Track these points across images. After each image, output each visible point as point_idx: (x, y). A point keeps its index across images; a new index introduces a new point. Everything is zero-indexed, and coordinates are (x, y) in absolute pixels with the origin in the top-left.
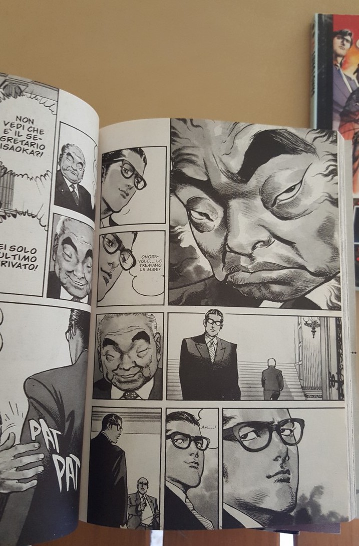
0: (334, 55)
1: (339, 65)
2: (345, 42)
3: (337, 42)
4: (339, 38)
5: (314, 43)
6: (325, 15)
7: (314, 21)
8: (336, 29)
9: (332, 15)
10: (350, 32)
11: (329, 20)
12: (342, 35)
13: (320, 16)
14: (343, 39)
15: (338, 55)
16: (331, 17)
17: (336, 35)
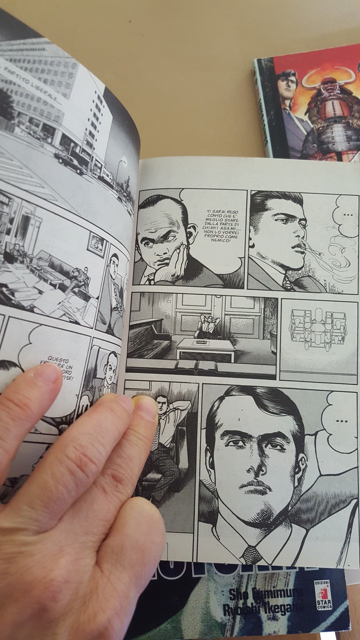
0: (281, 99)
1: (288, 108)
2: (290, 83)
3: (282, 85)
4: (283, 81)
5: (258, 90)
6: (264, 60)
7: (255, 67)
8: (278, 72)
9: (272, 58)
10: (293, 72)
11: (269, 64)
12: (286, 76)
13: (259, 61)
14: (288, 80)
15: (285, 99)
16: (271, 60)
17: (278, 78)
